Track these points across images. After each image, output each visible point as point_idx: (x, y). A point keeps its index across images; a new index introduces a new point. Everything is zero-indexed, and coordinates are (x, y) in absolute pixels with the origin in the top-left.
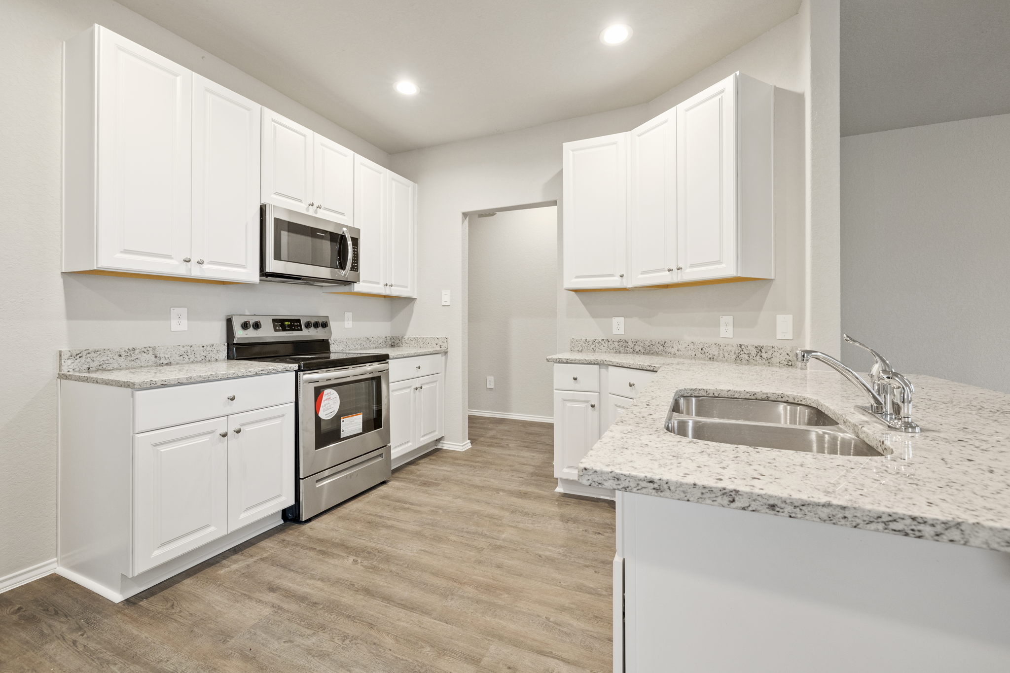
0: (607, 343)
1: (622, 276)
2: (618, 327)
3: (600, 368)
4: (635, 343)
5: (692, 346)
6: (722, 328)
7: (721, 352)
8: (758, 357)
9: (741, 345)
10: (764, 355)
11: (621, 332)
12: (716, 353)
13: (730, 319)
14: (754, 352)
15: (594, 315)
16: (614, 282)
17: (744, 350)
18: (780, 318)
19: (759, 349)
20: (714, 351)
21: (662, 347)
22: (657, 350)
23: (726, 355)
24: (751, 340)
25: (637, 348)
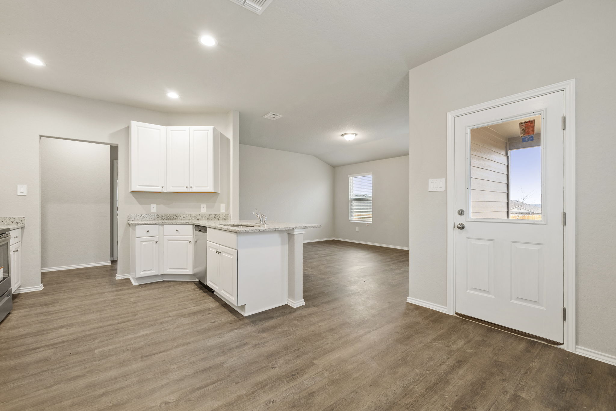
0: (148, 216)
1: (162, 187)
2: (154, 208)
3: (159, 226)
4: (162, 215)
5: (190, 216)
6: (202, 209)
7: (202, 217)
8: (215, 218)
9: (209, 214)
10: (217, 217)
11: (155, 211)
12: (200, 218)
13: (204, 206)
14: (214, 216)
15: (140, 203)
16: (159, 189)
17: (210, 216)
18: (222, 205)
19: (215, 215)
20: (199, 217)
21: (175, 217)
22: (173, 218)
23: (204, 218)
24: (212, 213)
25: (163, 218)
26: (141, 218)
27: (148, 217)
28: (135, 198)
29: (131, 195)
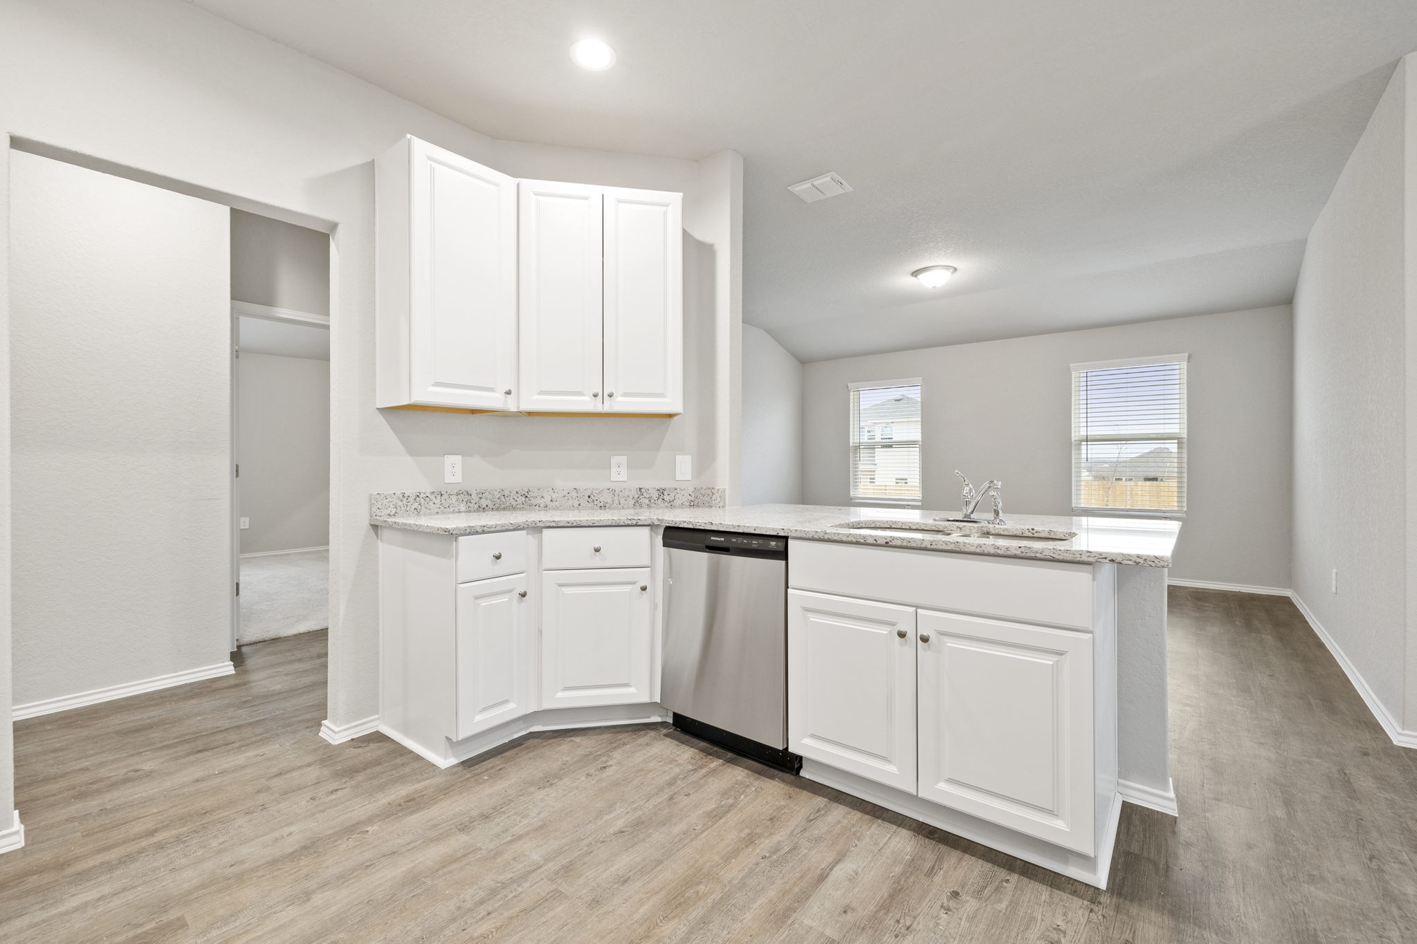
0: (439, 497)
1: (509, 393)
2: (454, 469)
4: (481, 494)
5: (574, 494)
6: (614, 470)
7: (616, 498)
8: (660, 500)
9: (640, 489)
10: (666, 498)
11: (458, 478)
12: (609, 500)
13: (623, 459)
14: (655, 495)
15: (413, 452)
16: (495, 400)
17: (645, 494)
18: (679, 458)
19: (661, 492)
20: (607, 498)
21: (523, 499)
22: (514, 503)
23: (622, 501)
24: (652, 483)
25: (484, 503)
26: (416, 505)
27: (437, 501)
28: (396, 430)
29: (382, 417)
